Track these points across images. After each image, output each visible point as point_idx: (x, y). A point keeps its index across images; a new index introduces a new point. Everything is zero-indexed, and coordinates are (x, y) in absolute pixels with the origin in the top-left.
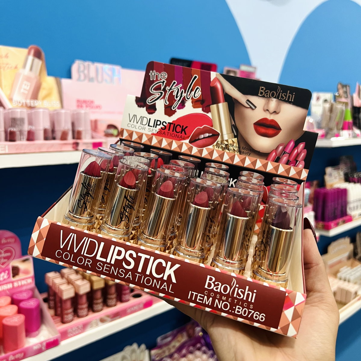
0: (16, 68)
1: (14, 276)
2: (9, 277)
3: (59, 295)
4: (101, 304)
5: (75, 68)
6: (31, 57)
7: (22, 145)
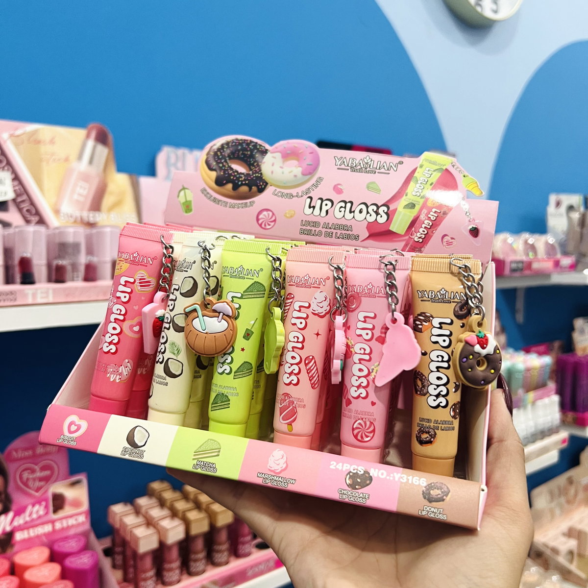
0: (67, 160)
1: (55, 511)
2: (47, 513)
3: (132, 545)
4: (203, 561)
5: (161, 159)
6: (91, 143)
7: (76, 288)
